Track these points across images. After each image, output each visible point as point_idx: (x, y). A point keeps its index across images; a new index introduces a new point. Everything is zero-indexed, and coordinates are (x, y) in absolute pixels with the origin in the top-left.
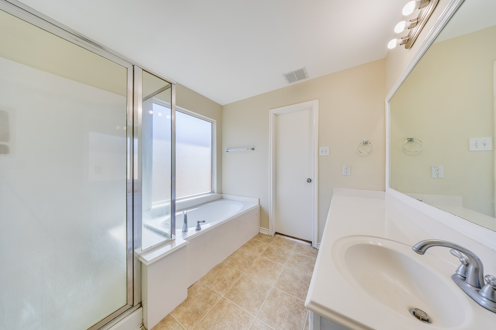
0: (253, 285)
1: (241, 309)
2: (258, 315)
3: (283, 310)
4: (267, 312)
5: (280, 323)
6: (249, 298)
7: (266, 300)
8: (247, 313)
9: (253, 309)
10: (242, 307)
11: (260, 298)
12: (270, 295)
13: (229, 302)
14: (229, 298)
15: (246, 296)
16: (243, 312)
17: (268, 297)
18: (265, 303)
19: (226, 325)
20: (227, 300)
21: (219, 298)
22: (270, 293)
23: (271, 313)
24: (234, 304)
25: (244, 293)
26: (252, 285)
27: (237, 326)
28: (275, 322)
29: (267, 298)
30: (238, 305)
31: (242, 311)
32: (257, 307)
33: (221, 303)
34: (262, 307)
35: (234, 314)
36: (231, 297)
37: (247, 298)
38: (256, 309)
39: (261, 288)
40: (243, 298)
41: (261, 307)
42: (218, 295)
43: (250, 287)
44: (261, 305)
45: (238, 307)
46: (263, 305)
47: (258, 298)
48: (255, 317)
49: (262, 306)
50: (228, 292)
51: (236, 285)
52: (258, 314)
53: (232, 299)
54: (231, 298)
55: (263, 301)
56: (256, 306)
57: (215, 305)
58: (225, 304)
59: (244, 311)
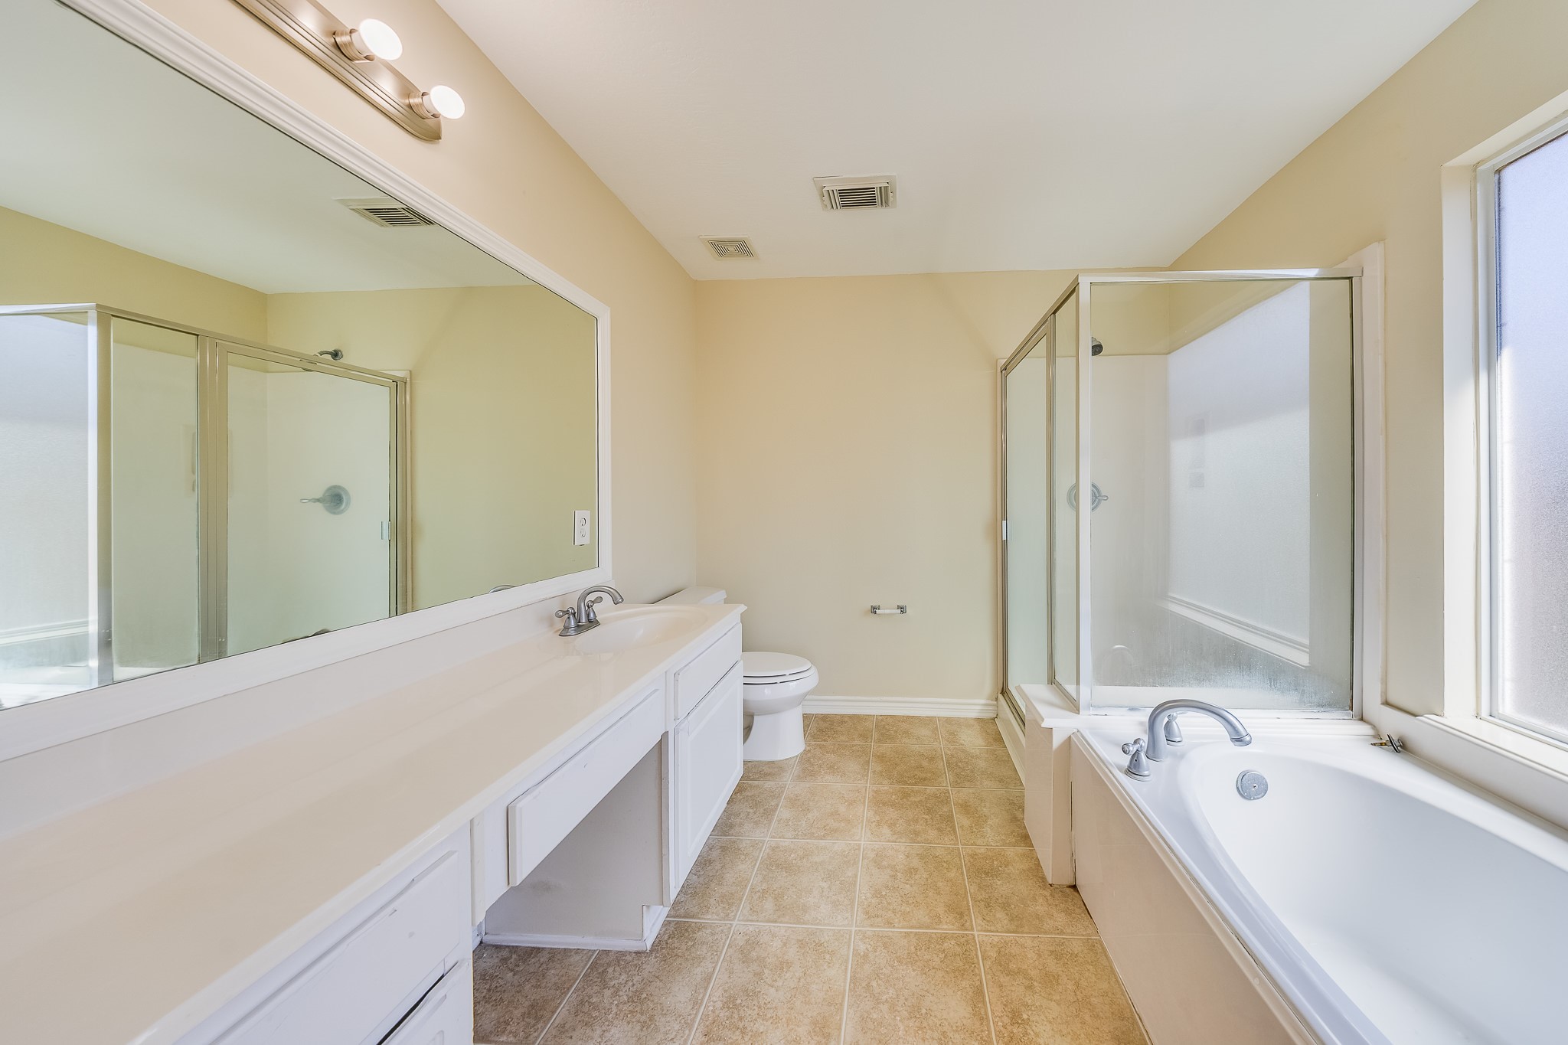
0: (920, 1028)
1: (902, 928)
2: (850, 936)
3: (781, 984)
4: (828, 957)
5: (785, 944)
6: (901, 967)
7: (845, 990)
8: (879, 927)
9: (872, 943)
10: (901, 932)
11: (868, 985)
12: (838, 1018)
13: (945, 927)
14: (955, 936)
15: (914, 970)
16: (890, 924)
17: (842, 1004)
18: (845, 979)
19: (907, 884)
20: (956, 930)
21: (979, 921)
22: (841, 1025)
23: (815, 958)
24: (928, 927)
25: (925, 974)
26: (925, 1024)
27: (884, 893)
28: (800, 941)
29: (843, 998)
30: (916, 933)
31: (896, 925)
32: (862, 954)
33: (961, 915)
34: (847, 961)
35: (908, 909)
36: (953, 942)
37: (906, 964)
38: (862, 947)
39: (883, 1030)
40: (917, 958)
41: (851, 961)
42: (993, 928)
43: (924, 1011)
44: (854, 966)
45: (911, 927)
46: (846, 969)
47: (874, 984)
48: (854, 929)
49: (850, 967)
50: (977, 952)
51: (979, 992)
52: (850, 939)
53: (944, 938)
54: (949, 939)
55: (854, 980)
56: (866, 956)
57: (970, 904)
58: (950, 918)
59: (889, 927)
